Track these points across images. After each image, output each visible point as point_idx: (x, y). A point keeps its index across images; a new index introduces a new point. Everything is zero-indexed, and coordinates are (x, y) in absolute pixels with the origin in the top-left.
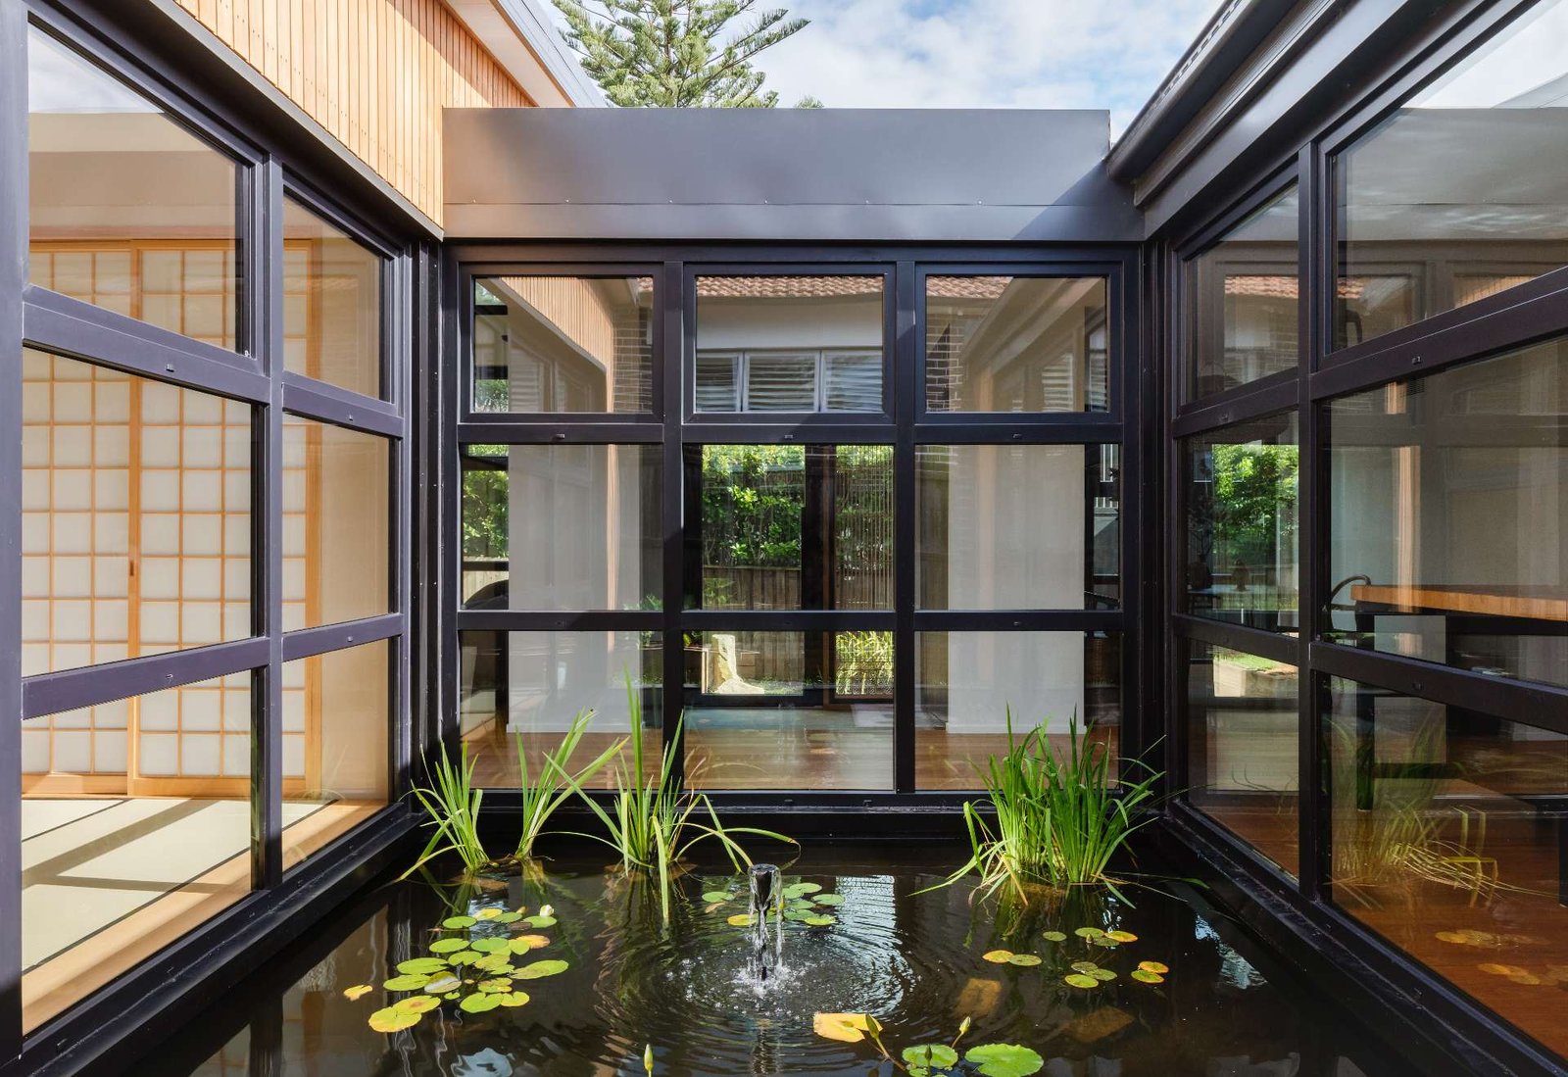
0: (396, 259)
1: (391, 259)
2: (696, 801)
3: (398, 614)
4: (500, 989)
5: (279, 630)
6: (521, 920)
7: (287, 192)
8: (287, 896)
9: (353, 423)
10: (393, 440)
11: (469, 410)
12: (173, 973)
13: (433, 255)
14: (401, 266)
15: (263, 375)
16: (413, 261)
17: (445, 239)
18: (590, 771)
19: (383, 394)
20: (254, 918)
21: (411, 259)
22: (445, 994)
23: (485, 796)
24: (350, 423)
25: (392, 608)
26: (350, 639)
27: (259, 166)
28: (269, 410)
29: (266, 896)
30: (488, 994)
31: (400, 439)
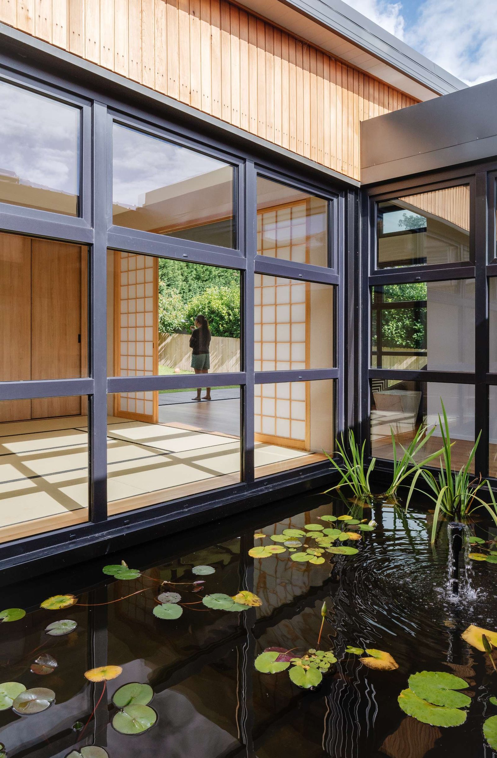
0: (335, 200)
1: (332, 200)
2: (483, 483)
3: (337, 368)
4: (316, 554)
5: (252, 369)
6: (357, 524)
7: (259, 175)
8: (257, 488)
9: (302, 278)
10: (335, 286)
11: (374, 269)
12: (187, 507)
13: (356, 195)
14: (339, 203)
15: (244, 258)
16: (345, 200)
17: (361, 186)
18: (431, 457)
19: (330, 264)
20: (236, 494)
21: (344, 199)
22: (289, 548)
23: (376, 461)
24: (300, 278)
25: (335, 365)
26: (300, 377)
27: (241, 166)
28: (246, 272)
29: (244, 485)
30: (308, 554)
31: (338, 285)
